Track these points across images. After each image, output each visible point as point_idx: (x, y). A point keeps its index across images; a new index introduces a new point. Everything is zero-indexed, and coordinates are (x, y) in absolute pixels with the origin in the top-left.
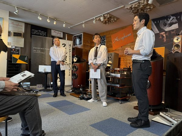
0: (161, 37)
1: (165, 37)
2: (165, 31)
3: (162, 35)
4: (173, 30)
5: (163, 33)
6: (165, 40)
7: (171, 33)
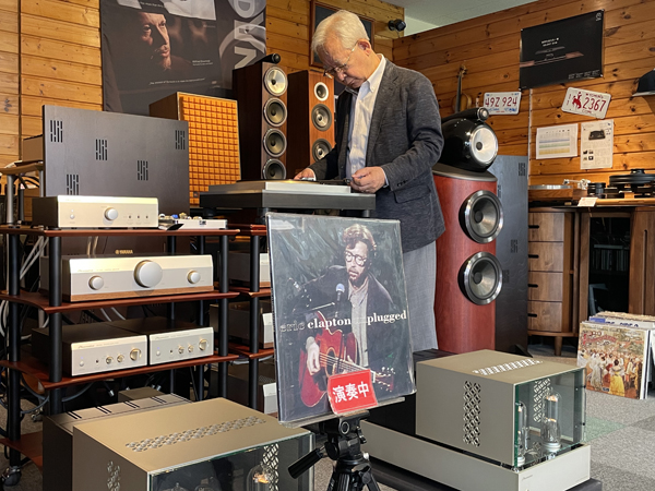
0: (148, 38)
1: (168, 41)
2: (164, 11)
3: (153, 27)
4: (198, 22)
5: (157, 18)
6: (169, 59)
7: (191, 32)
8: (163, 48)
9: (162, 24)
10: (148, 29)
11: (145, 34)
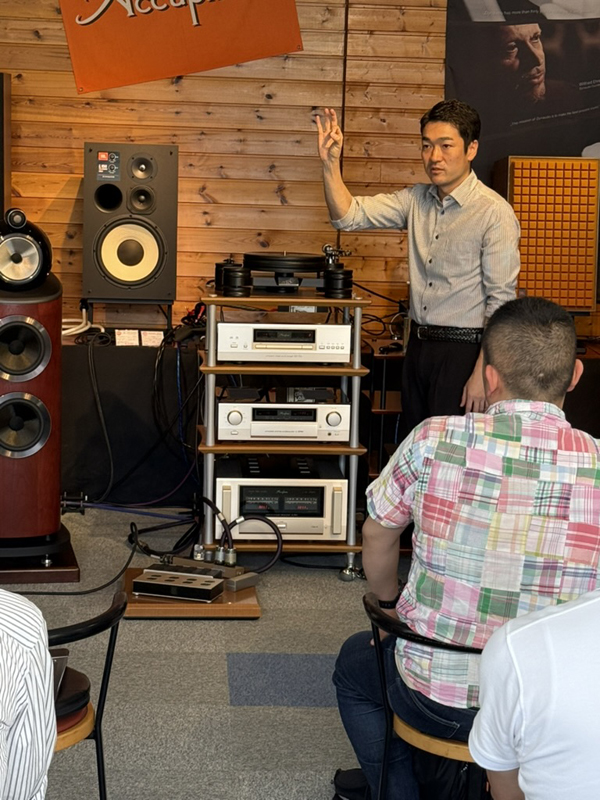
4: (593, 25)
5: (528, 31)
7: (580, 42)
8: (534, 71)
9: (535, 37)
10: (513, 48)
11: (508, 56)
